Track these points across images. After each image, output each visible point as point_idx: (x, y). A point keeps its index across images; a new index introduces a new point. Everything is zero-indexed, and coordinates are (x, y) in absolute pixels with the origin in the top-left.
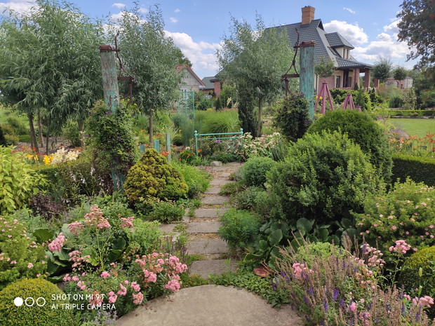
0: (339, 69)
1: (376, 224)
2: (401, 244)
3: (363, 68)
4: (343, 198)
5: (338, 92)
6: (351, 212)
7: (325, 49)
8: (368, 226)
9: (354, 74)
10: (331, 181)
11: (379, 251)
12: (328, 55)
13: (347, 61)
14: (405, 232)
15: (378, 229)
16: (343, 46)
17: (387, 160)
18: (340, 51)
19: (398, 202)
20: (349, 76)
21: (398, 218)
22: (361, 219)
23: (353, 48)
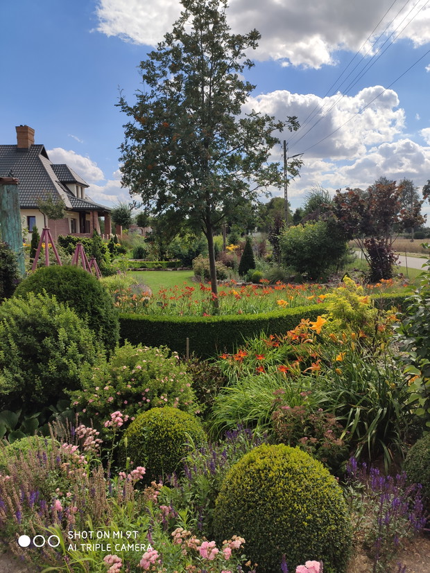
0: (73, 210)
1: (92, 399)
2: (117, 416)
3: (102, 211)
4: (56, 375)
5: (69, 240)
6: (65, 391)
7: (53, 184)
8: (84, 404)
9: (92, 218)
10: (39, 357)
11: (95, 430)
12: (57, 192)
13: (82, 201)
14: (123, 401)
15: (94, 404)
16: (75, 182)
17: (111, 322)
18: (73, 188)
19: (114, 369)
20: (87, 219)
21: (115, 387)
22: (76, 397)
23: (87, 186)
